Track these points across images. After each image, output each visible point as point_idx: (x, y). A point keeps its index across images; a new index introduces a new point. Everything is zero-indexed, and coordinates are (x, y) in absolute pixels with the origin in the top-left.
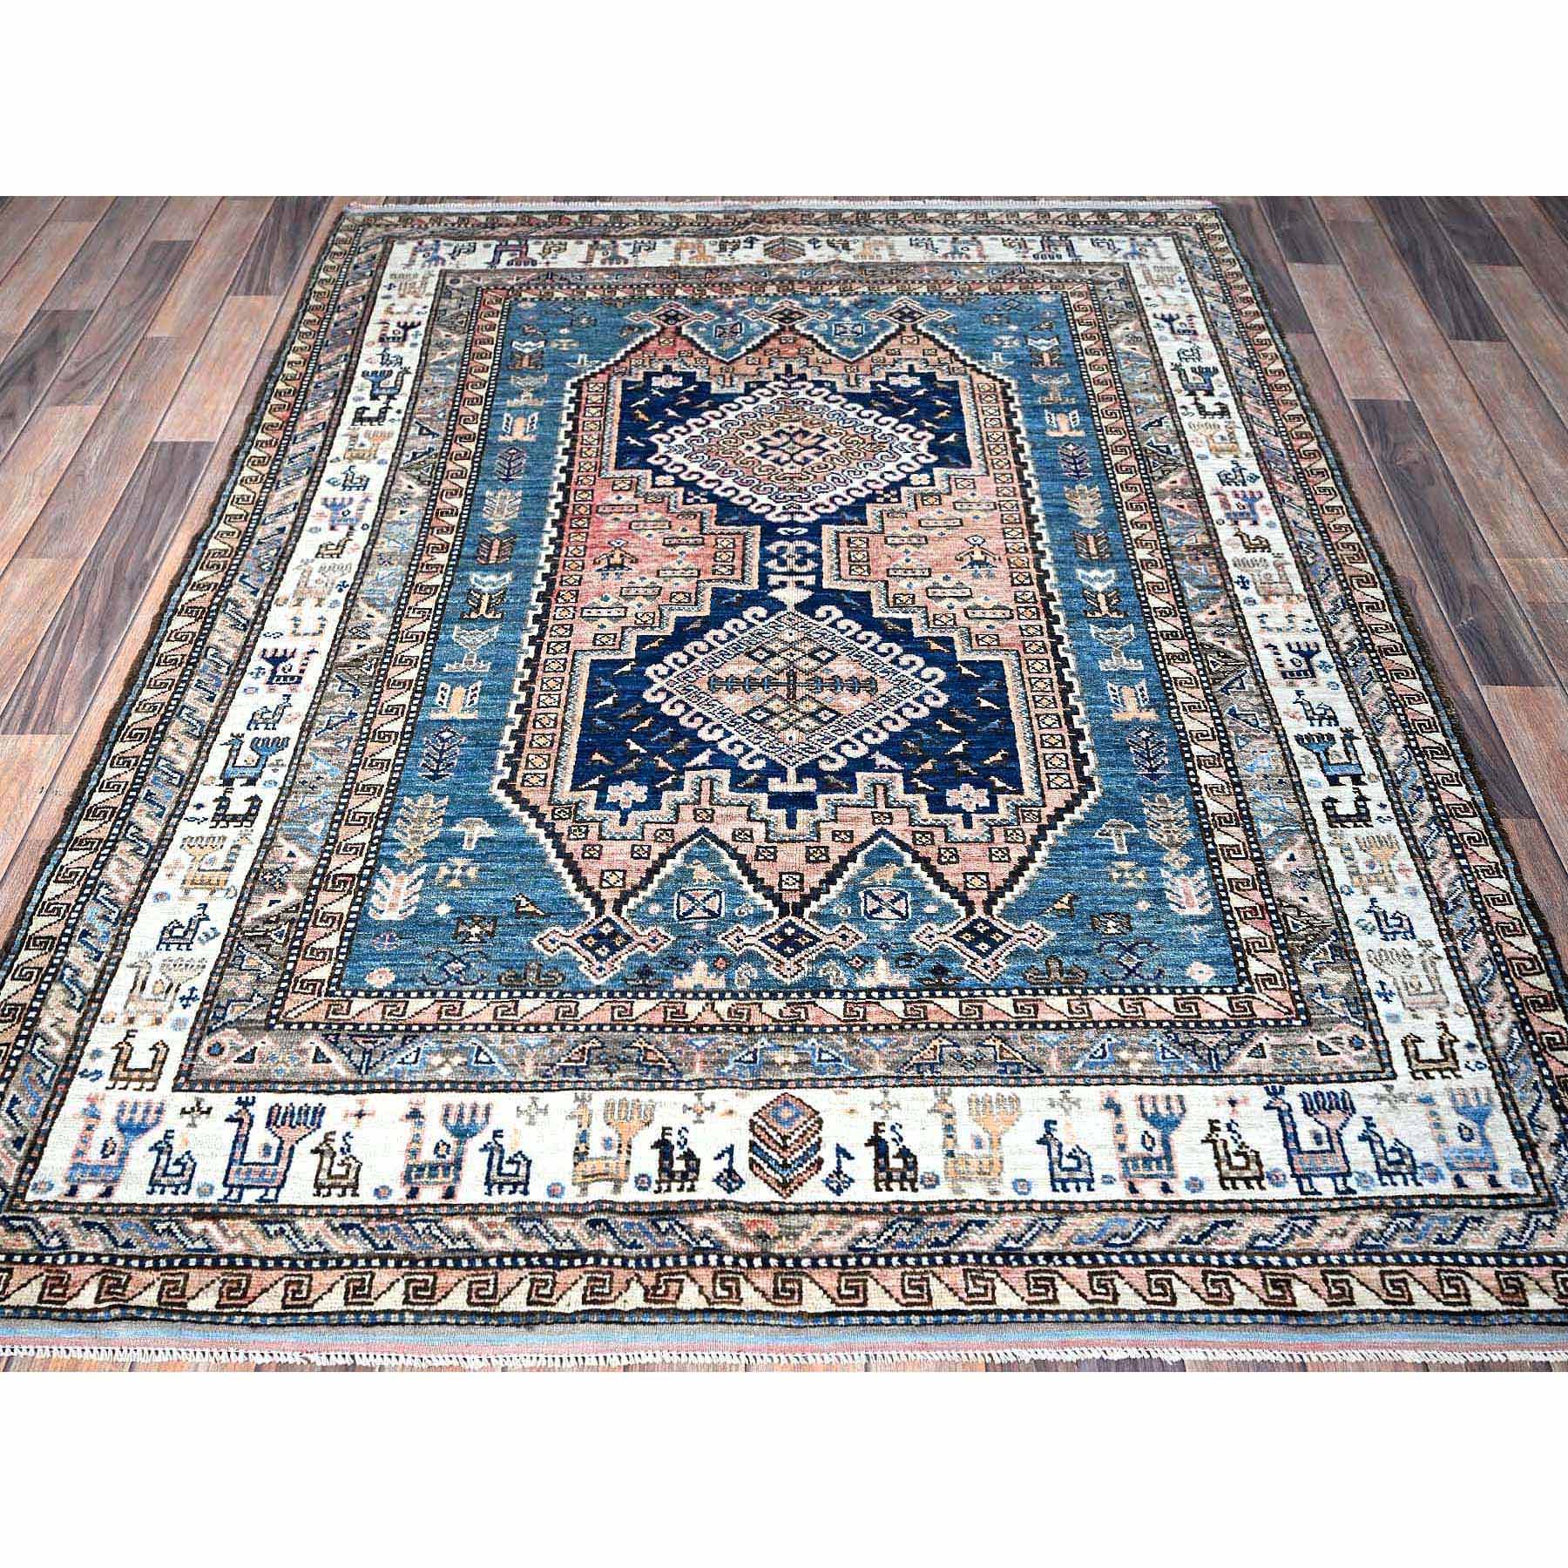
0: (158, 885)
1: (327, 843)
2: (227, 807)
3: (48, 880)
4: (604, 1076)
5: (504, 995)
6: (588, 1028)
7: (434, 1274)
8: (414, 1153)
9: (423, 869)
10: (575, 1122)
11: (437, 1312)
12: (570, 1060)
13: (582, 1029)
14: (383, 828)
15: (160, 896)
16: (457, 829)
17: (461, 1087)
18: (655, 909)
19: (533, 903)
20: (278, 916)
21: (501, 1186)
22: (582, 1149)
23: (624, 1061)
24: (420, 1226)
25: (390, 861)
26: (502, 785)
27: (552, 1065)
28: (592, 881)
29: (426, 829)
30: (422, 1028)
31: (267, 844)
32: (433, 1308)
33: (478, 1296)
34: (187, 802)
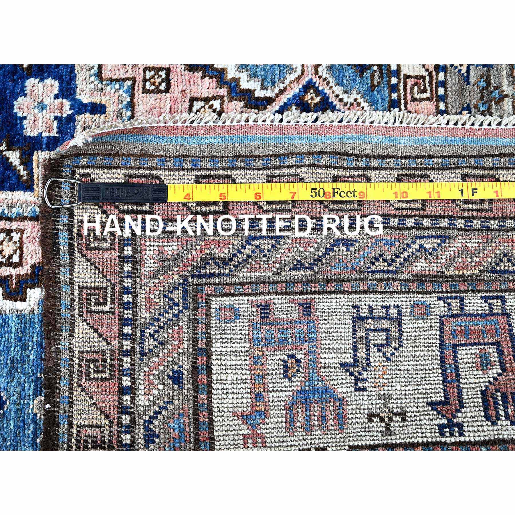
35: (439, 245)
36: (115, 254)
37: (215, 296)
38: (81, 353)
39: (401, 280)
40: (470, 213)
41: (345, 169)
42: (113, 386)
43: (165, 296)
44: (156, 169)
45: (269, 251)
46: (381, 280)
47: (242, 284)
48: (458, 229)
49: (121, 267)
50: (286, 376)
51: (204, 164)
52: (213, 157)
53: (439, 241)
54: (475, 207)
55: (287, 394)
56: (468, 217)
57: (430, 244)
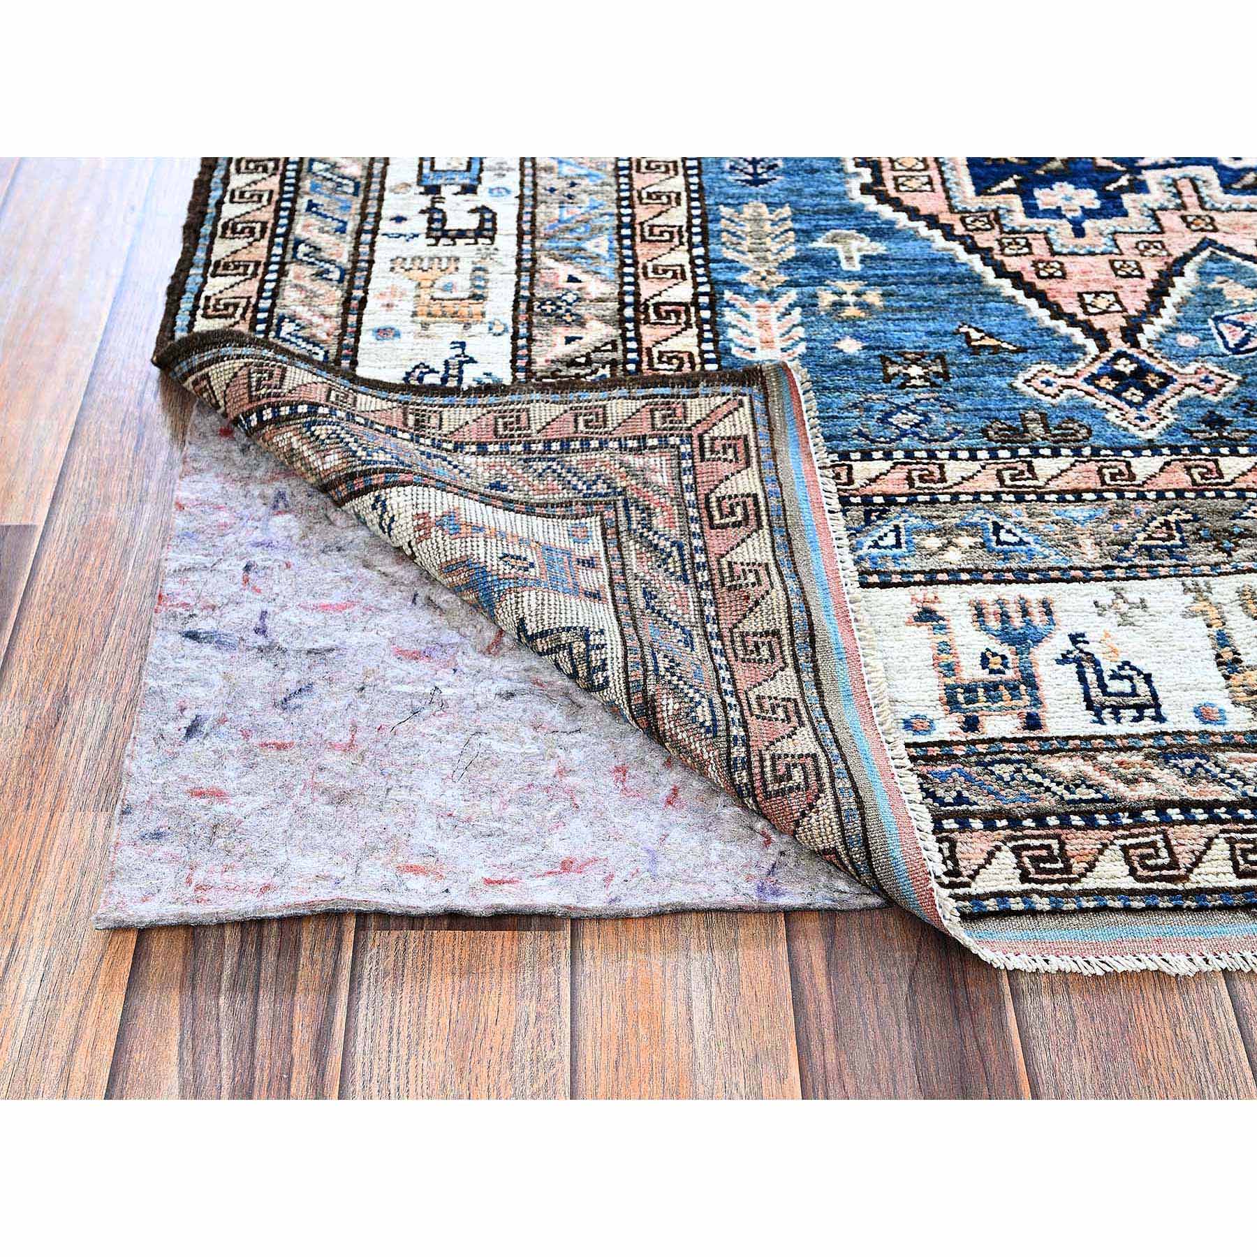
0: (373, 317)
1: (623, 264)
2: (444, 221)
3: (193, 314)
4: (1219, 557)
5: (1004, 454)
6: (1161, 495)
7: (1057, 837)
8: (950, 669)
9: (793, 295)
10: (1199, 622)
11: (1085, 893)
12: (1150, 537)
13: (1152, 496)
14: (704, 243)
15: (383, 333)
16: (820, 243)
17: (989, 576)
18: (1187, 341)
19: (991, 335)
20: (588, 355)
21: (1116, 711)
22: (1228, 656)
23: (1241, 535)
24: (1005, 770)
25: (736, 287)
26: (865, 189)
27: (1126, 545)
28: (1072, 307)
29: (775, 247)
30: (890, 500)
31: (527, 267)
32: (1076, 887)
33: (1145, 867)
34: (378, 216)
35: (702, 724)
36: (648, 432)
37: (602, 520)
38: (528, 410)
39: (645, 680)
40: (757, 764)
41: (792, 643)
42: (487, 436)
43: (598, 477)
44: (759, 462)
45: (666, 570)
46: (643, 658)
47: (619, 547)
48: (729, 748)
49: (634, 438)
50: (506, 555)
51: (773, 502)
52: (784, 510)
53: (707, 724)
54: (768, 769)
55: (482, 556)
56: (749, 762)
57: (703, 714)
